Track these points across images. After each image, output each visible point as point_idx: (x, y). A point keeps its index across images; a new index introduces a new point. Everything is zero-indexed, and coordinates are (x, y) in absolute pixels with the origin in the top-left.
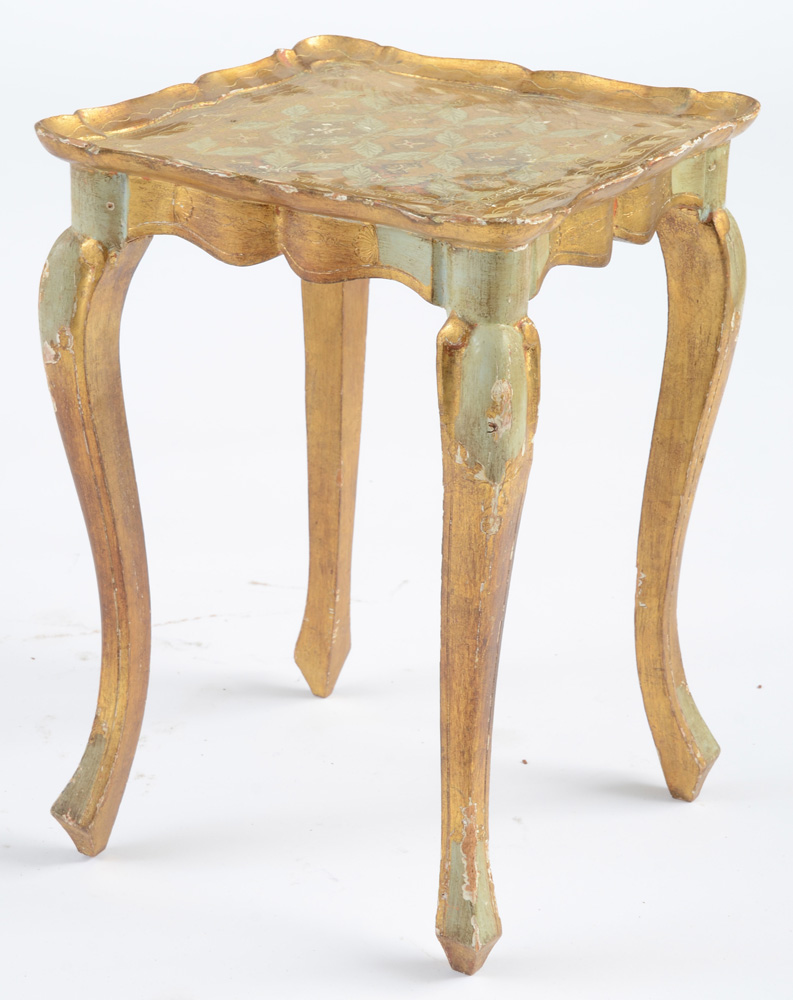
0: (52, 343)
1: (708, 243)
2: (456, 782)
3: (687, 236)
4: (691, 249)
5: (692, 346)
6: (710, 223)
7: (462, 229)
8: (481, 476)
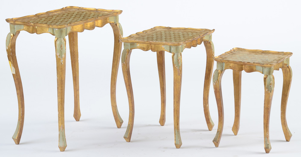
0: (215, 82)
1: (288, 69)
2: (266, 130)
3: (285, 69)
4: (286, 70)
5: (286, 82)
6: (288, 67)
7: (267, 65)
8: (269, 92)
